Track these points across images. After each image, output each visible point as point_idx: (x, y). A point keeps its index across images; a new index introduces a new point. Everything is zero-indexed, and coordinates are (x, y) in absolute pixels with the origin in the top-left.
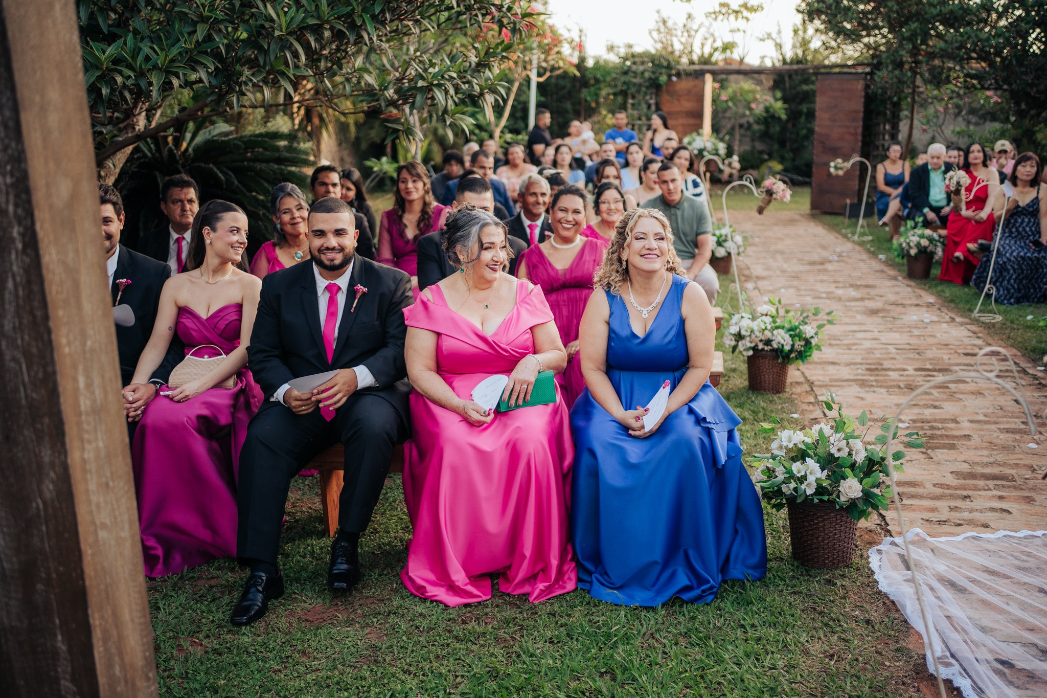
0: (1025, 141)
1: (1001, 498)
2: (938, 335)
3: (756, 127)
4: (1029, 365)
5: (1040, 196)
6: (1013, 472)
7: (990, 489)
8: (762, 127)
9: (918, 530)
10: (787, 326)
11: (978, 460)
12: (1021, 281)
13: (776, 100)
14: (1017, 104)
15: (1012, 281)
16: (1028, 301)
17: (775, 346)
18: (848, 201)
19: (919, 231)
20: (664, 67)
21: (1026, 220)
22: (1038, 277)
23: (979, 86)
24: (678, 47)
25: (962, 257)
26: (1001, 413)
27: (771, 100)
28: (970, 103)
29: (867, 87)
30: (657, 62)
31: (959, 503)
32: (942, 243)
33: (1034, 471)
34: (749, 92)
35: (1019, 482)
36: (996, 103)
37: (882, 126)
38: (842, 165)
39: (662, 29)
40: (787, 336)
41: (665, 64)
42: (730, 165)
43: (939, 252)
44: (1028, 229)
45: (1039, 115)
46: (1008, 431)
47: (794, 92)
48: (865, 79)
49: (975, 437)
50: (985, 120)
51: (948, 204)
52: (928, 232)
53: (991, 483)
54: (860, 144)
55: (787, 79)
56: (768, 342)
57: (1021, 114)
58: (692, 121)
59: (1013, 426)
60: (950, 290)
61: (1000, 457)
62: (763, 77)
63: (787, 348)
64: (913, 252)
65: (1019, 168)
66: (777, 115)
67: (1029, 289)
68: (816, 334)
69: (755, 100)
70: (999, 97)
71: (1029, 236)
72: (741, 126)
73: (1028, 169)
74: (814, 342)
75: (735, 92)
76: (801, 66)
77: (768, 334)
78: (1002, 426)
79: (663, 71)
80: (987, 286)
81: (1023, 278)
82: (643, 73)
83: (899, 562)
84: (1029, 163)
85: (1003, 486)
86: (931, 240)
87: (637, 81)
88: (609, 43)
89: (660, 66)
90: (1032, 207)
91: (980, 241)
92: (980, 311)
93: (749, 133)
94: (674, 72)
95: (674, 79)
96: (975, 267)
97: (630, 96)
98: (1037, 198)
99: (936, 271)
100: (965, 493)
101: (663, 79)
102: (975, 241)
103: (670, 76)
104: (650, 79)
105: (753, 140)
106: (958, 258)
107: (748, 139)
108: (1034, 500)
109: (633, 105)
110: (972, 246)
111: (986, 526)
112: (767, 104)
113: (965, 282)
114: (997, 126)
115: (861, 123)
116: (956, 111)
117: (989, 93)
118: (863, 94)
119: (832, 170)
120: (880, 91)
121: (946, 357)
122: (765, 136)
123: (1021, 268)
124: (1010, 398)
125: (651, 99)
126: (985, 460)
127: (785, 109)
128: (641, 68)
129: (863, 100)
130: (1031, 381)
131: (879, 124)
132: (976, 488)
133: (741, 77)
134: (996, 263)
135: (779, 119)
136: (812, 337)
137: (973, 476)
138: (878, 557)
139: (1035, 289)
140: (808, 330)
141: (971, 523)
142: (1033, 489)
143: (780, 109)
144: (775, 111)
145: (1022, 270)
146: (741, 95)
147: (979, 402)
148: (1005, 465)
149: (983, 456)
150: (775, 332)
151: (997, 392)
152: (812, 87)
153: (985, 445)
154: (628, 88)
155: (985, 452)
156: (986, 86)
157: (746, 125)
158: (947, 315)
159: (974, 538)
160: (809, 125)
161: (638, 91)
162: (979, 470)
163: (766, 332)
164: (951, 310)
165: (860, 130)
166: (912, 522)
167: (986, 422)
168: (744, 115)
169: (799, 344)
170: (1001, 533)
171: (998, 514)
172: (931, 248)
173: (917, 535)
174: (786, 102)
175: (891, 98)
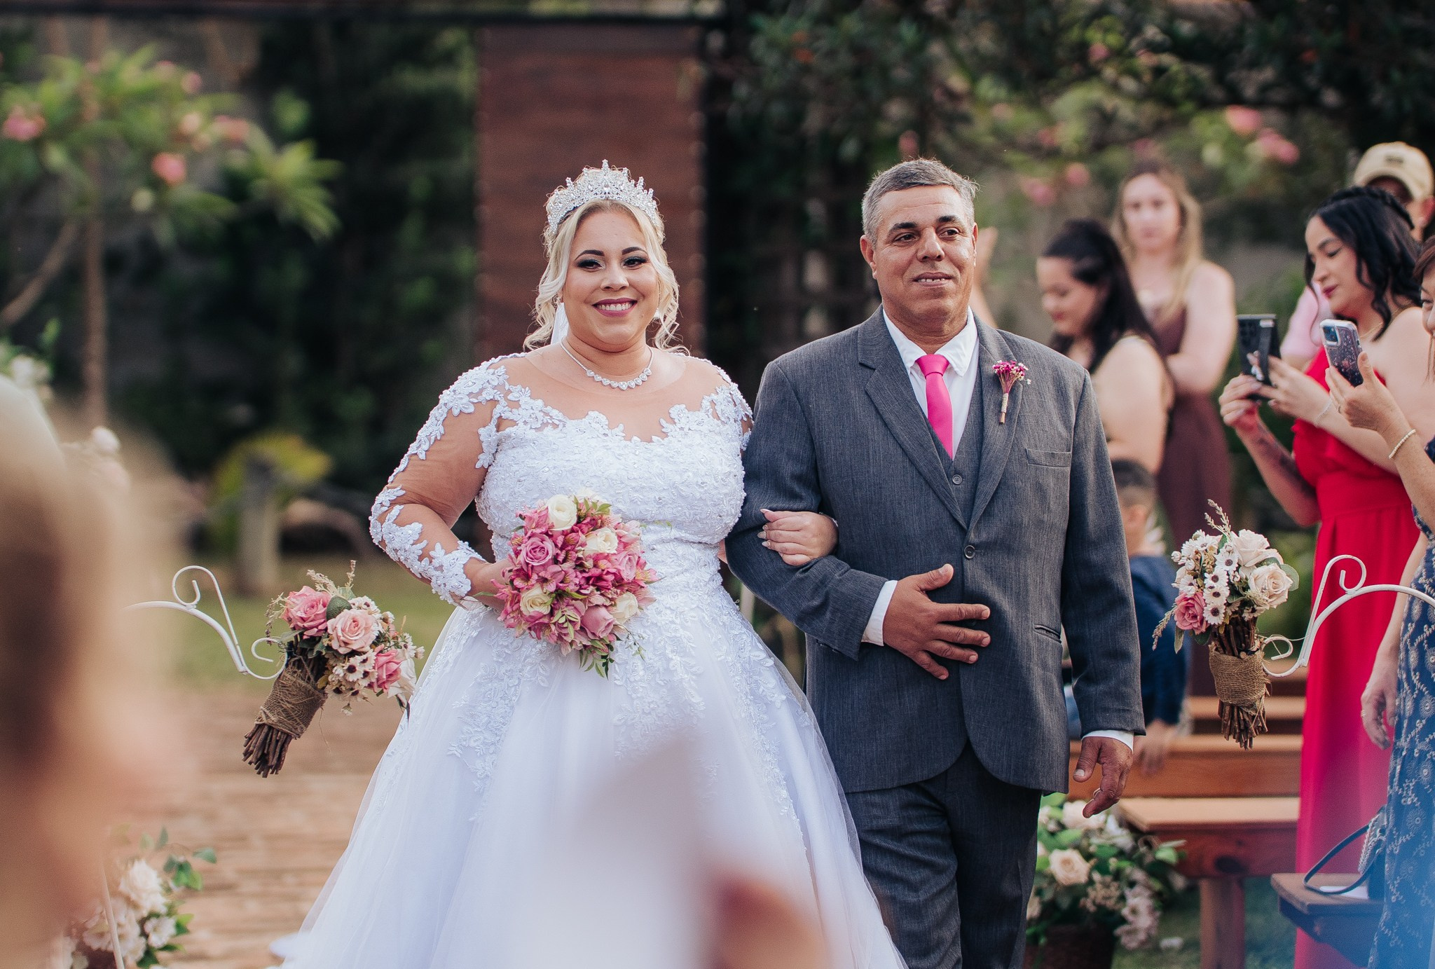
3: (185, 271)
8: (219, 269)
13: (280, 138)
23: (1218, 93)
27: (257, 139)
29: (716, 90)
34: (148, 97)
47: (360, 100)
48: (701, 52)
66: (288, 211)
69: (179, 140)
72: (113, 264)
75: (76, 101)
112: (238, 161)
118: (694, 120)
120: (778, 110)
127: (327, 184)
129: (694, 149)
135: (298, 232)
143: (303, 182)
144: (277, 193)
146: (110, 112)
156: (1250, 92)
157: (136, 259)
174: (322, 152)
175: (831, 142)
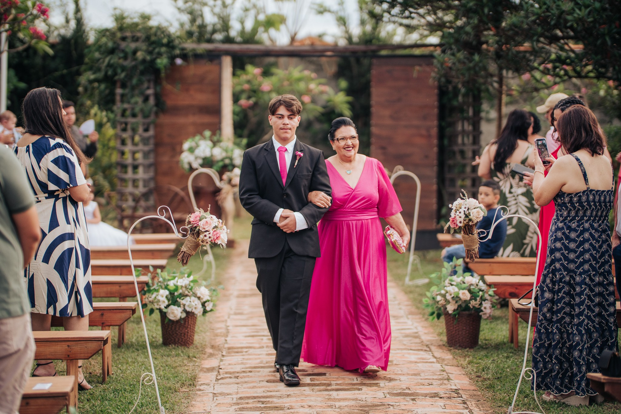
20: (163, 45)
30: (153, 38)
41: (165, 41)
79: (163, 50)
82: (135, 52)
87: (128, 63)
89: (159, 44)
94: (178, 52)
95: (179, 61)
97: (118, 84)
101: (162, 62)
103: (172, 58)
104: (144, 61)
125: (148, 88)
128: (133, 45)
154: (115, 74)
161: (129, 77)
174: (349, 94)
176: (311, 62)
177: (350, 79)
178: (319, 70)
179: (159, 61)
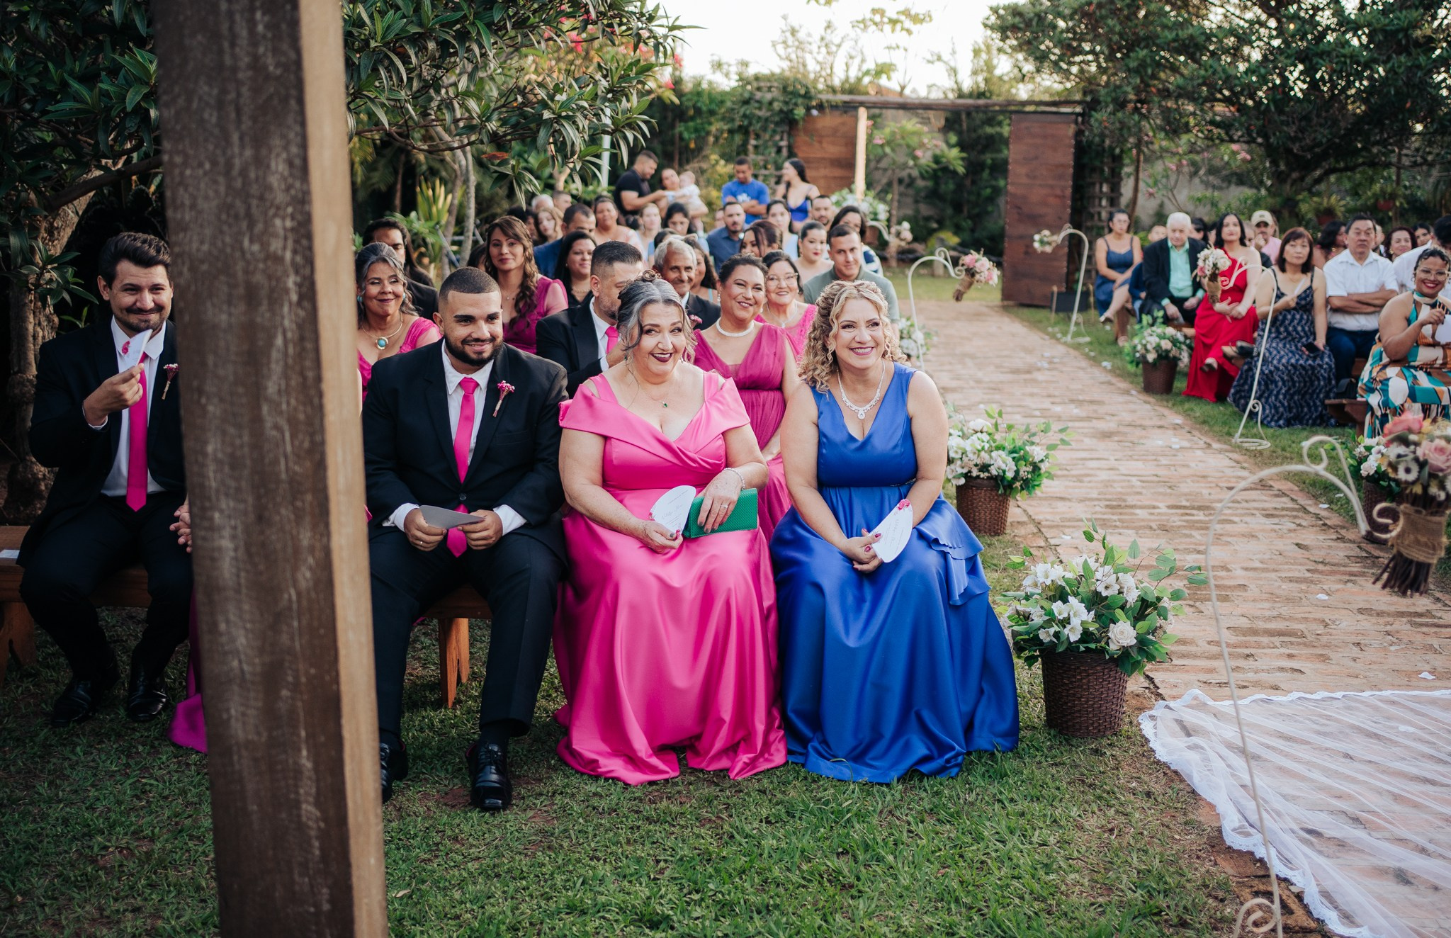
0: (1286, 214)
1: (1290, 656)
2: (1193, 465)
3: (921, 183)
4: (1310, 502)
5: (1314, 286)
6: (1302, 627)
7: (1275, 647)
8: (930, 184)
9: (1197, 692)
10: (1009, 446)
11: (1259, 613)
12: (1292, 396)
13: (950, 146)
14: (1274, 163)
15: (1281, 397)
16: (1301, 423)
17: (994, 472)
18: (1055, 289)
19: (1159, 329)
20: (800, 96)
21: (1298, 317)
22: (1314, 391)
24: (812, 66)
25: (1215, 365)
26: (1280, 559)
27: (944, 146)
28: (1210, 160)
29: (1079, 133)
30: (790, 89)
31: (1241, 663)
32: (1189, 347)
33: (1326, 625)
34: (914, 133)
35: (1310, 638)
36: (1244, 160)
37: (1097, 187)
38: (1050, 239)
39: (790, 40)
40: (1009, 460)
41: (802, 92)
42: (898, 234)
43: (1185, 358)
44: (1299, 328)
45: (1302, 179)
46: (1291, 580)
47: (974, 135)
48: (1076, 122)
49: (1252, 586)
50: (1230, 182)
51: (1194, 295)
52: (1170, 331)
53: (1277, 640)
54: (1069, 211)
55: (964, 117)
56: (985, 467)
57: (1280, 177)
58: (838, 172)
59: (1296, 574)
60: (1203, 409)
61: (1285, 611)
62: (931, 114)
63: (1010, 475)
64: (1151, 357)
65: (1288, 247)
66: (951, 167)
67: (1302, 407)
68: (1047, 457)
69: (922, 145)
70: (1249, 152)
71: (1301, 337)
72: (900, 181)
73: (1299, 249)
74: (1043, 467)
75: (893, 133)
76: (981, 102)
77: (985, 457)
78: (1283, 575)
79: (800, 101)
80: (1252, 402)
81: (1294, 393)
82: (770, 103)
83: (1177, 728)
84: (1299, 241)
85: (1292, 643)
86: (1174, 342)
87: (763, 113)
88: (716, 58)
89: (795, 94)
90: (1305, 299)
91: (1239, 343)
92: (1242, 435)
93: (911, 192)
94: (814, 103)
95: (815, 112)
96: (1232, 379)
97: (752, 136)
98: (1310, 288)
99: (1180, 384)
100: (1247, 651)
101: (800, 112)
102: (1234, 344)
104: (781, 111)
105: (916, 202)
106: (1210, 366)
107: (909, 200)
108: (1329, 659)
109: (756, 147)
110: (1229, 350)
111: (1276, 688)
112: (938, 152)
113: (1220, 398)
114: (1248, 192)
115: (1070, 183)
116: (1192, 169)
117: (1234, 147)
118: (1073, 142)
119: (1036, 245)
120: (1097, 139)
121: (1205, 492)
122: (933, 195)
123: (1292, 379)
124: (1289, 541)
125: (782, 139)
126: (1267, 613)
127: (963, 159)
128: (768, 96)
129: (1072, 150)
130: (1312, 520)
131: (1094, 184)
132: (1259, 646)
133: (901, 112)
134: (1262, 372)
135: (954, 173)
136: (1042, 461)
137: (1254, 632)
138: (1151, 724)
139: (1309, 408)
140: (1037, 453)
141: (1258, 685)
142: (1327, 646)
143: (955, 159)
144: (949, 162)
145: (1294, 382)
146: (903, 138)
147: (1252, 545)
148: (1290, 619)
149: (1263, 609)
150: (994, 454)
151: (1273, 534)
152: (998, 129)
153: (1265, 596)
154: (750, 124)
155: (1266, 605)
157: (907, 180)
158: (1201, 439)
159: (1263, 701)
160: (994, 183)
161: (764, 129)
162: (1262, 625)
163: (983, 454)
164: (1206, 433)
165: (1069, 191)
166: (1188, 685)
167: (1263, 570)
168: (905, 166)
169: (1025, 470)
170: (1295, 695)
171: (1289, 675)
172: (1174, 352)
173: (1196, 698)
174: (963, 150)
175: (1112, 149)
176: (917, 115)
177: (959, 133)
178: (926, 121)
179: (796, 112)
